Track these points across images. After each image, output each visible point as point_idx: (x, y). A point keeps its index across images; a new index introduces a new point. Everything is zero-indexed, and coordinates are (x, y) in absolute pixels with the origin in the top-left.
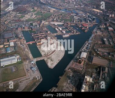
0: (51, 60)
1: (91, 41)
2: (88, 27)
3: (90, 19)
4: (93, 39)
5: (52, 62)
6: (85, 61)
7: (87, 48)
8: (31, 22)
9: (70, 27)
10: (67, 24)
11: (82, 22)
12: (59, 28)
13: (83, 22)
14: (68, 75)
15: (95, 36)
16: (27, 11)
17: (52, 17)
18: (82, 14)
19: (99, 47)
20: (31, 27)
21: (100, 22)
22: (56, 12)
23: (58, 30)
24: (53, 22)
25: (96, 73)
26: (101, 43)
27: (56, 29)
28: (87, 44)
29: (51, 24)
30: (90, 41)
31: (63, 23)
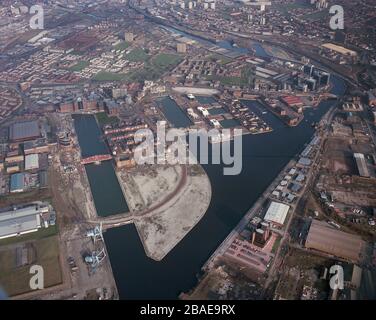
0: (160, 227)
1: (309, 162)
2: (300, 109)
3: (311, 80)
4: (315, 151)
5: (160, 236)
6: (280, 237)
7: (290, 186)
8: (107, 85)
9: (238, 106)
10: (231, 93)
11: (282, 88)
12: (200, 108)
13: (287, 90)
14: (213, 288)
15: (325, 141)
16: (99, 46)
17: (179, 69)
18: (285, 61)
19: (336, 185)
20: (105, 104)
21: (346, 92)
22: (196, 52)
23: (195, 115)
24: (184, 86)
25: (316, 285)
26: (344, 167)
27: (190, 111)
28: (293, 172)
29: (174, 93)
30: (303, 162)
31: (215, 92)
